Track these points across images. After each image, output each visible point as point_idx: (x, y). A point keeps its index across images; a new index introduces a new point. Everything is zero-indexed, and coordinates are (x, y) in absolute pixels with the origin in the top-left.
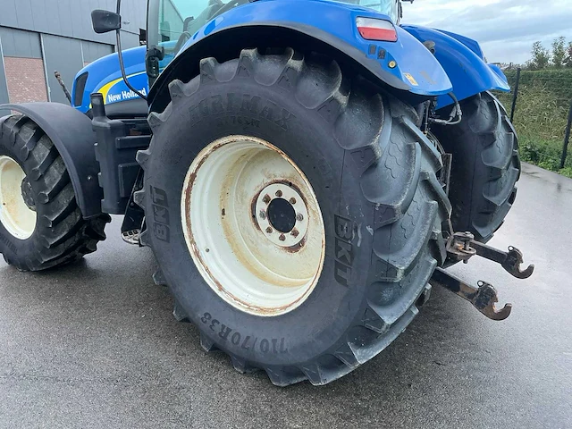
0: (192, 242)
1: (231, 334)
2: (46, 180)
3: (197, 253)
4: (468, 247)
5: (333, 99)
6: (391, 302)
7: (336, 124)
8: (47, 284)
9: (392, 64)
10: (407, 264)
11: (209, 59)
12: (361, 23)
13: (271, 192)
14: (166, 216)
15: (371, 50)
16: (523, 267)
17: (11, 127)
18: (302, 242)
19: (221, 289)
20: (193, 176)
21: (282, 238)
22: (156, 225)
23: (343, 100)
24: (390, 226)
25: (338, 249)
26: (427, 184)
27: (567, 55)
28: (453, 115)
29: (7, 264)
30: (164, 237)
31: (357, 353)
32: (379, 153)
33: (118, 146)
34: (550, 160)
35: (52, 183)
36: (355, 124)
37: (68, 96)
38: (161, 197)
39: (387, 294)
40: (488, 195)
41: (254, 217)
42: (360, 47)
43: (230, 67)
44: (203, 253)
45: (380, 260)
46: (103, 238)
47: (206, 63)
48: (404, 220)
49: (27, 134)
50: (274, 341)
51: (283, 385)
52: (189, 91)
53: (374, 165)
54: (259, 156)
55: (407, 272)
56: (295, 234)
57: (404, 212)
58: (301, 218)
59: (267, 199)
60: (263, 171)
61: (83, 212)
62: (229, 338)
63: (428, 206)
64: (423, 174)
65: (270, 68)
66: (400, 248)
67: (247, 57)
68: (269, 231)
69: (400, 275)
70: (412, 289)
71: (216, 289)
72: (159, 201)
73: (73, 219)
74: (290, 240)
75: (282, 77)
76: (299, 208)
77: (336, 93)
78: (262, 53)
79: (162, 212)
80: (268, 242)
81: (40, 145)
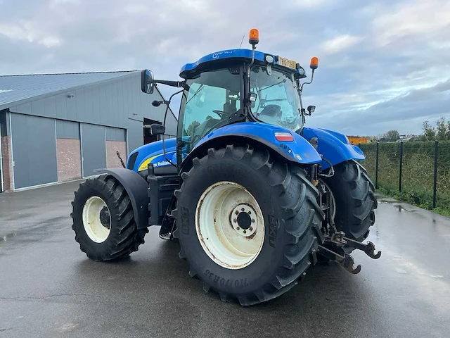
0: (200, 234)
1: (220, 280)
2: (120, 208)
3: (202, 240)
4: (342, 240)
5: (266, 165)
6: (295, 255)
7: (267, 176)
8: (114, 267)
9: (290, 151)
10: (300, 235)
11: (212, 149)
12: (277, 134)
13: (239, 209)
14: (188, 221)
15: (281, 145)
16: (376, 253)
17: (102, 181)
18: (255, 233)
19: (214, 257)
20: (202, 201)
21: (245, 232)
22: (182, 226)
23: (270, 166)
24: (292, 218)
25: (270, 230)
26: (309, 202)
27: (448, 130)
28: (330, 172)
29: (87, 258)
30: (187, 232)
31: (281, 282)
32: (285, 187)
33: (160, 189)
34: (427, 203)
35: (122, 209)
36: (275, 175)
37: (123, 164)
38: (186, 212)
39: (293, 250)
40: (356, 214)
41: (231, 222)
42: (277, 145)
43: (221, 152)
44: (205, 240)
45: (288, 234)
46: (143, 242)
47: (211, 151)
48: (298, 216)
49: (111, 184)
50: (242, 280)
51: (246, 305)
52: (202, 162)
53: (284, 192)
54: (233, 192)
55: (300, 239)
56: (251, 229)
57: (297, 212)
58: (254, 221)
59: (237, 213)
60: (235, 199)
61: (138, 225)
62: (219, 282)
63: (310, 211)
64: (307, 197)
65: (239, 153)
66: (297, 228)
67: (229, 148)
68: (238, 229)
69: (297, 240)
70: (305, 249)
71: (212, 258)
72: (185, 214)
73: (131, 230)
74: (249, 233)
75: (244, 156)
76: (253, 216)
77: (267, 163)
78: (235, 146)
79: (186, 219)
80: (237, 235)
81: (117, 190)
